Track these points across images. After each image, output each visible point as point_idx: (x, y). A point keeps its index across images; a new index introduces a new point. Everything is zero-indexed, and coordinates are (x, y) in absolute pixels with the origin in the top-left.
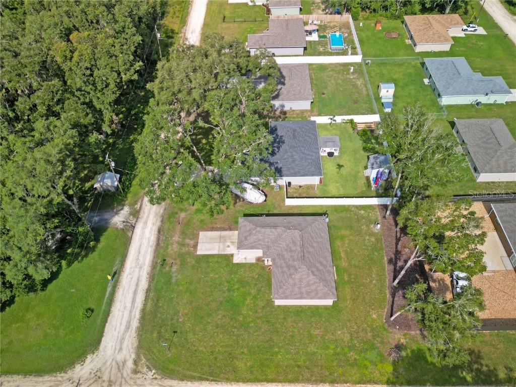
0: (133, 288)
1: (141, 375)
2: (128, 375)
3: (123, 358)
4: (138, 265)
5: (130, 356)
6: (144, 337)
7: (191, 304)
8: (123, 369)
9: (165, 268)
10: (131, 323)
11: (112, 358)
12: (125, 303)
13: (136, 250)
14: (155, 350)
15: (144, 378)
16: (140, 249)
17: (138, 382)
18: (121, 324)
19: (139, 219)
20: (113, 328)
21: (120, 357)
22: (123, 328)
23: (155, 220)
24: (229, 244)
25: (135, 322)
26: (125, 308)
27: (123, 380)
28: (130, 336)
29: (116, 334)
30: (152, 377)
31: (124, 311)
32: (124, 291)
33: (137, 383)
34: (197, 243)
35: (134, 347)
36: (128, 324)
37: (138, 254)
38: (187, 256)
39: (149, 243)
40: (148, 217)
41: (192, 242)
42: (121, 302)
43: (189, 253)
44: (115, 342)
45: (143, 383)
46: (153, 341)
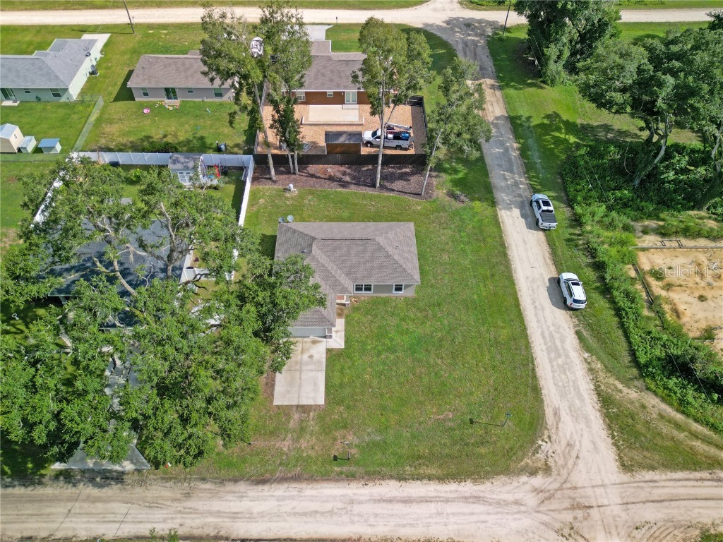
0: (399, 508)
1: (550, 459)
2: (555, 480)
3: (531, 495)
4: (344, 509)
5: (524, 483)
6: (488, 468)
7: (422, 403)
8: (549, 491)
9: (353, 455)
10: (467, 495)
11: (535, 514)
12: (431, 517)
13: (306, 522)
14: (507, 447)
15: (553, 455)
16: (305, 514)
17: (561, 462)
18: (472, 514)
19: (222, 533)
20: (483, 526)
21: (531, 500)
22: (478, 508)
23: (230, 497)
24: (305, 357)
25: (465, 489)
26: (439, 514)
27: (565, 486)
28: (492, 492)
29: (491, 518)
30: (549, 443)
31: (447, 514)
32: (404, 526)
33: (563, 463)
34: (298, 406)
35: (509, 481)
36: (471, 500)
37: (318, 515)
38: (327, 419)
39: (292, 498)
40: (219, 514)
41: (296, 416)
42: (428, 525)
43: (321, 418)
44: (507, 517)
45: (561, 455)
46: (493, 452)
